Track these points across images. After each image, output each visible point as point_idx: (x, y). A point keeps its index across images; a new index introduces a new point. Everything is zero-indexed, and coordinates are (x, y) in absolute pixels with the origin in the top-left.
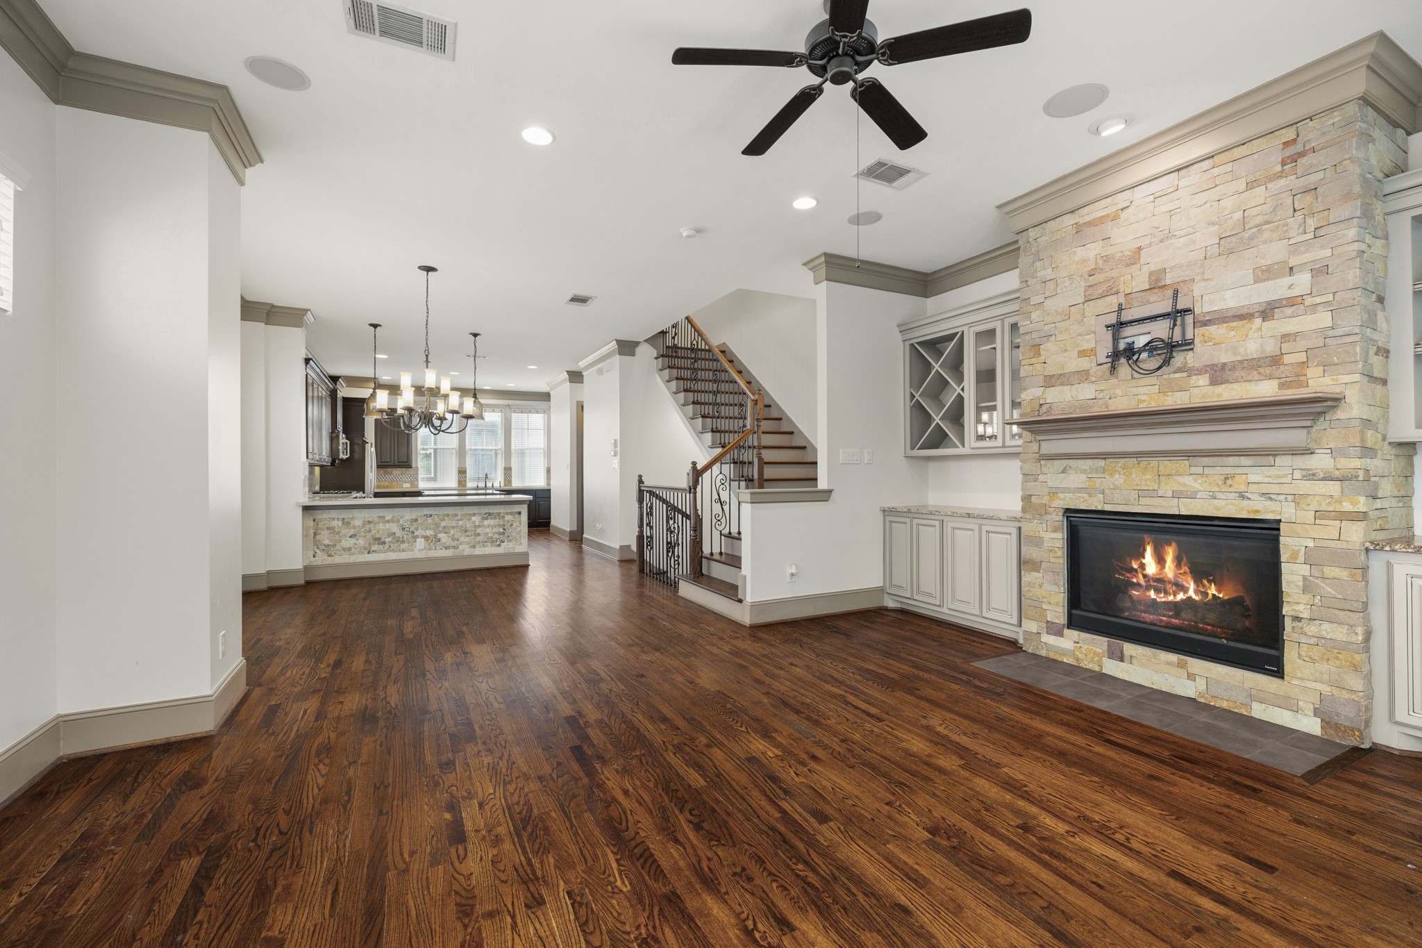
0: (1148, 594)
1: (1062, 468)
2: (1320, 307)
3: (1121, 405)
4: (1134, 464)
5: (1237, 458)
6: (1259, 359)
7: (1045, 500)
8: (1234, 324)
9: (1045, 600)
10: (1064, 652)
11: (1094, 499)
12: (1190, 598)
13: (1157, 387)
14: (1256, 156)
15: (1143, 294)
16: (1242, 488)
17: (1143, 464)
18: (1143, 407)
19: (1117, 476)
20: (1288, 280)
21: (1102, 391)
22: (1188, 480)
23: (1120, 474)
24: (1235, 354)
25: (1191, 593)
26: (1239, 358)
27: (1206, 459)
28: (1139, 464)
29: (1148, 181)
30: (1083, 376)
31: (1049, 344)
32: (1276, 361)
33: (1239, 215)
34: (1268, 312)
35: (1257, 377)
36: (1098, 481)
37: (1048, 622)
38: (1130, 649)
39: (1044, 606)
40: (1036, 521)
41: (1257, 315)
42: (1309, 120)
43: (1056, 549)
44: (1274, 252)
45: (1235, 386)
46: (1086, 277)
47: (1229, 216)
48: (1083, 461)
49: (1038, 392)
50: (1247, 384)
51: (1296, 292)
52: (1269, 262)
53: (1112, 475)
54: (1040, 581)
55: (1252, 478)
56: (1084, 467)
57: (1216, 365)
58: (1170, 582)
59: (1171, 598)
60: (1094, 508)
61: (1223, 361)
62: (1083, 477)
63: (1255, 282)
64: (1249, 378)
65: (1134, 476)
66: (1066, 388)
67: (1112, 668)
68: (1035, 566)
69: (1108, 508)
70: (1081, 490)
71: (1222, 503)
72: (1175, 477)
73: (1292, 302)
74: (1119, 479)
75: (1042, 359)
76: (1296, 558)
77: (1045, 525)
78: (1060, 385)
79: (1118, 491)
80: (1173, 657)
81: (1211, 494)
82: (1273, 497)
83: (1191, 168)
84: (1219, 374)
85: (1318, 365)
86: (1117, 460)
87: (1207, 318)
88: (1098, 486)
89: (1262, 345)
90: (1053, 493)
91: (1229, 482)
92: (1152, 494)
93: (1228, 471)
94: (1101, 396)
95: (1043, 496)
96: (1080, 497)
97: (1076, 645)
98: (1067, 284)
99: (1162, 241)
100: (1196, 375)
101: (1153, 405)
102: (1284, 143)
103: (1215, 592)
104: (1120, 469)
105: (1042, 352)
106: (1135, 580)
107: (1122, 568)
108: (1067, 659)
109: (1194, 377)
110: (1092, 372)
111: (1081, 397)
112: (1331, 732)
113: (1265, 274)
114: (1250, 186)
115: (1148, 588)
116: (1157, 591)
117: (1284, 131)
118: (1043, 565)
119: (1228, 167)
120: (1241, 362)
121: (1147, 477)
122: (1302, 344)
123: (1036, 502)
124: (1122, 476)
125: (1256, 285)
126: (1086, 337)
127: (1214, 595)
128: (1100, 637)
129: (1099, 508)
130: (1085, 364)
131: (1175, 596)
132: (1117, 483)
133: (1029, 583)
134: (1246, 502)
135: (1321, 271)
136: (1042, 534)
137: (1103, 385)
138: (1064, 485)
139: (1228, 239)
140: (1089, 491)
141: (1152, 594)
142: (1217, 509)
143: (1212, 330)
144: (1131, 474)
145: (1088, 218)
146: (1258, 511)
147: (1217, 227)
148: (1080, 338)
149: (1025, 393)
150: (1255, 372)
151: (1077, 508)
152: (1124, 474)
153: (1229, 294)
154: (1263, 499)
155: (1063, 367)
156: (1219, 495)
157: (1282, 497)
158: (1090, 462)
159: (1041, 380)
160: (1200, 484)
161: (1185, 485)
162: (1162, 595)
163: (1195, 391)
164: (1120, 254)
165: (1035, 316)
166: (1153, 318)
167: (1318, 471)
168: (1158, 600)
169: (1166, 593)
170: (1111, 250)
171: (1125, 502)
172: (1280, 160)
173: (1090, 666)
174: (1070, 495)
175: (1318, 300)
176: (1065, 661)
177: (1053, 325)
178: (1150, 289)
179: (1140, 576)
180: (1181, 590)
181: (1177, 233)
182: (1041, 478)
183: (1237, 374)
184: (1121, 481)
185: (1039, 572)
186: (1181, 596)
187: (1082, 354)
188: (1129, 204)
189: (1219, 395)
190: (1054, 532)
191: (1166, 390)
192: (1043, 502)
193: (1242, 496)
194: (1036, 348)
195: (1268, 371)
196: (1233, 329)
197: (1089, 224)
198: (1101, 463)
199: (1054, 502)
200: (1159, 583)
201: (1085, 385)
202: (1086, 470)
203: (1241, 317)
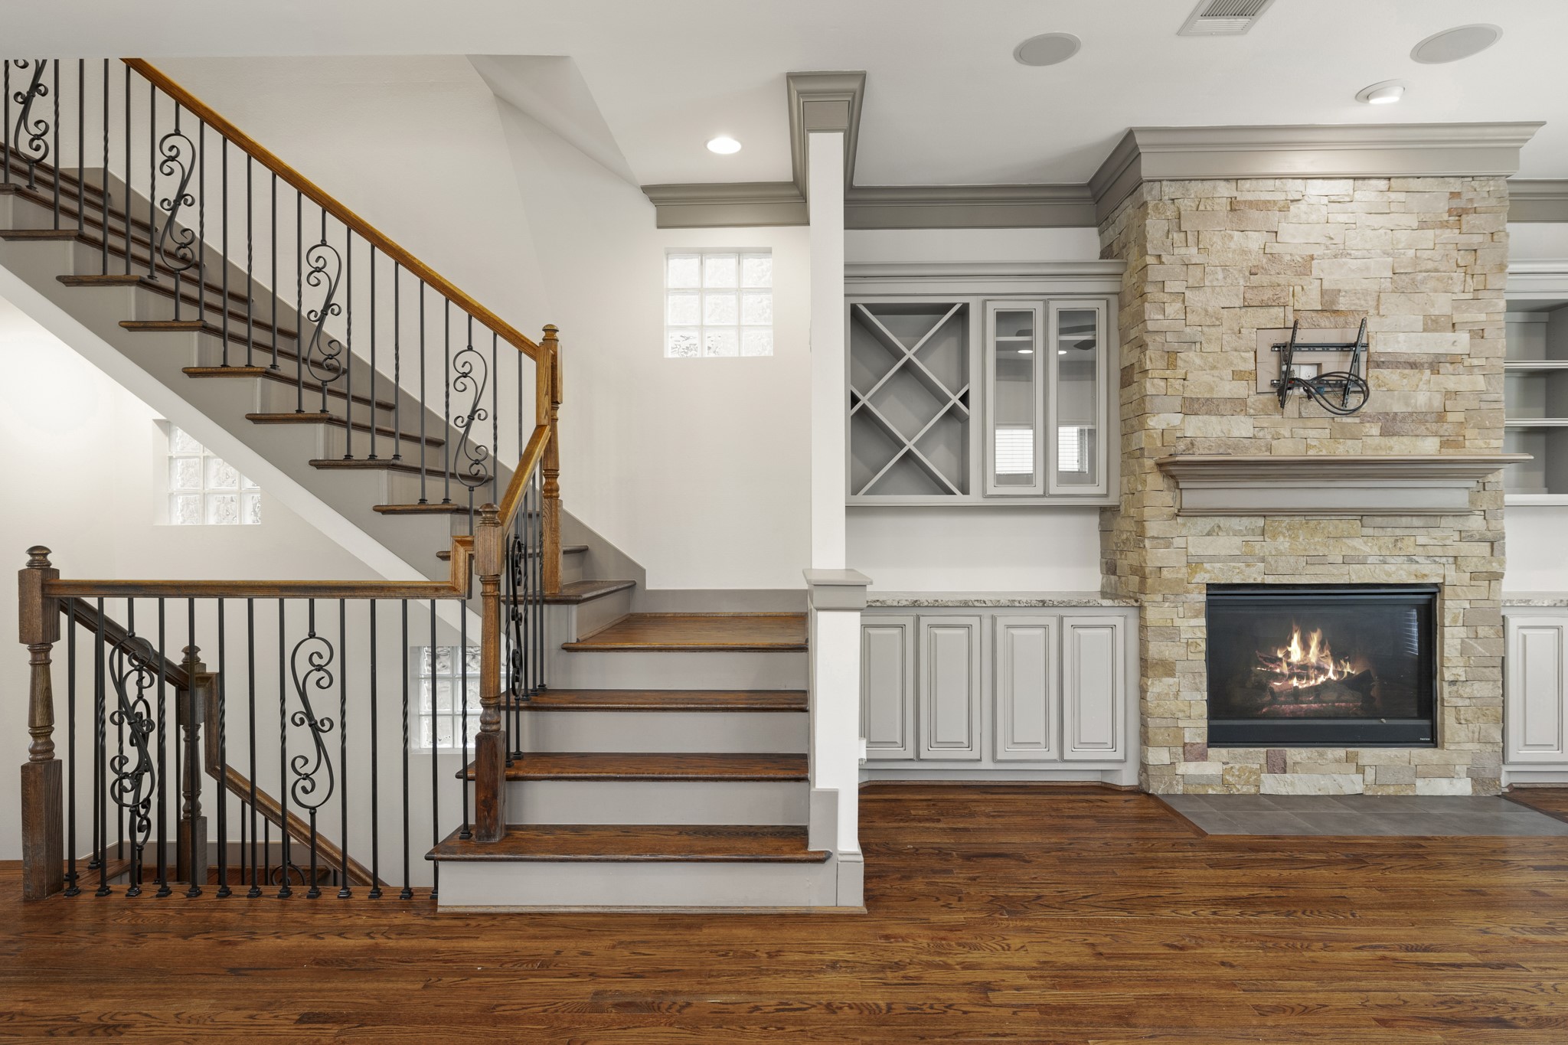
0: (1290, 683)
1: (1208, 528)
2: (1476, 370)
3: (1285, 450)
4: (1301, 525)
5: (1409, 518)
6: (1426, 413)
7: (1183, 573)
8: (1406, 371)
9: (1181, 715)
10: (1209, 781)
11: (1253, 569)
12: (1330, 679)
13: (1328, 431)
14: (1427, 196)
15: (1314, 314)
16: (1411, 550)
17: (1312, 524)
18: (1312, 454)
19: (1281, 539)
20: (1450, 336)
21: (1263, 428)
22: (1357, 543)
23: (1285, 537)
24: (1407, 404)
25: (1331, 675)
26: (1410, 410)
27: (1380, 519)
28: (1307, 523)
29: (1323, 178)
30: (1239, 406)
31: (1192, 354)
32: (1441, 416)
33: (1411, 253)
34: (1435, 364)
35: (1425, 432)
36: (1258, 546)
37: (1185, 745)
38: (1294, 754)
39: (1181, 724)
40: (1167, 604)
41: (1426, 365)
42: (1471, 179)
43: (1199, 641)
44: (1442, 305)
45: (1405, 440)
46: (1247, 274)
47: (1402, 251)
48: (1238, 519)
49: (1176, 419)
50: (1414, 438)
51: (1458, 350)
52: (1437, 313)
53: (1274, 537)
54: (1174, 689)
55: (1421, 540)
56: (1237, 528)
57: (1387, 414)
58: (1312, 667)
59: (1312, 683)
60: (1251, 581)
61: (1395, 410)
62: (1237, 541)
63: (1425, 330)
64: (1418, 433)
65: (1301, 539)
66: (1213, 418)
67: (1273, 785)
68: (1167, 668)
69: (1269, 580)
70: (1233, 558)
71: (1393, 568)
72: (1344, 540)
73: (1454, 360)
74: (1283, 543)
75: (1180, 373)
76: (1456, 622)
77: (1181, 609)
78: (1206, 414)
79: (1284, 558)
80: (1340, 752)
81: (1381, 558)
82: (1437, 559)
83: (1366, 181)
84: (1391, 425)
85: (1473, 427)
86: (1282, 518)
87: (1382, 360)
88: (1257, 552)
89: (1430, 399)
90: (1194, 564)
91: (1399, 544)
92: (1321, 560)
93: (1398, 532)
94: (1261, 434)
95: (1180, 568)
96: (1234, 567)
97: (1225, 767)
98: (1220, 276)
99: (1335, 256)
100: (1369, 422)
101: (1324, 453)
102: (1451, 193)
103: (1349, 670)
104: (1284, 531)
105: (1180, 363)
106: (1278, 670)
107: (1265, 659)
108: (1214, 789)
109: (1368, 425)
110: (1250, 401)
111: (1236, 433)
112: (1479, 788)
113: (1432, 324)
114: (1423, 225)
115: (1291, 677)
116: (1300, 677)
117: (1452, 180)
118: (1179, 666)
119: (1402, 197)
120: (1411, 414)
121: (1316, 539)
122: (1462, 404)
123: (1169, 576)
124: (1287, 539)
125: (1425, 334)
126: (1243, 354)
127: (1348, 673)
128: (1251, 749)
129: (1259, 581)
130: (1240, 389)
131: (1316, 679)
132: (1281, 547)
133: (1159, 694)
134: (1414, 566)
135: (1479, 334)
136: (1178, 622)
137: (1264, 421)
138: (1210, 552)
139: (1403, 276)
140: (1247, 557)
141: (1295, 682)
142: (1389, 575)
143: (1385, 373)
144: (1297, 536)
145: (1249, 197)
146: (1426, 575)
147: (1391, 259)
148: (1236, 353)
149: (1156, 419)
150: (1423, 427)
151: (1228, 582)
152: (1290, 536)
153: (1402, 337)
154: (1429, 562)
155: (1211, 389)
156: (1389, 559)
157: (1444, 560)
158: (1246, 521)
159: (1178, 402)
160: (1371, 547)
161: (1356, 549)
162: (1304, 681)
163: (1369, 440)
164: (1288, 258)
165: (1173, 309)
166: (1326, 347)
167: (1475, 532)
168: (1300, 687)
169: (1309, 678)
170: (1276, 248)
171: (1291, 572)
172: (1447, 208)
173: (1245, 790)
174: (1219, 565)
175: (1476, 362)
176: (1210, 792)
177: (1200, 328)
178: (1322, 310)
179: (1285, 665)
180: (1321, 674)
181: (1353, 252)
182: (1179, 542)
183: (1407, 426)
184: (1287, 545)
185: (1173, 675)
186: (1322, 679)
187: (1237, 375)
188: (1300, 197)
189: (1391, 448)
190: (1196, 617)
191: (1339, 436)
192: (1180, 576)
193: (1411, 559)
194: (1171, 358)
195: (1434, 427)
196: (1404, 377)
197: (1252, 204)
198: (1260, 522)
199: (1197, 576)
200: (1303, 670)
201: (1242, 418)
202: (1241, 530)
203: (1413, 365)
